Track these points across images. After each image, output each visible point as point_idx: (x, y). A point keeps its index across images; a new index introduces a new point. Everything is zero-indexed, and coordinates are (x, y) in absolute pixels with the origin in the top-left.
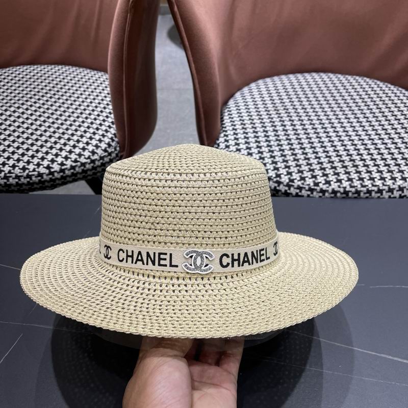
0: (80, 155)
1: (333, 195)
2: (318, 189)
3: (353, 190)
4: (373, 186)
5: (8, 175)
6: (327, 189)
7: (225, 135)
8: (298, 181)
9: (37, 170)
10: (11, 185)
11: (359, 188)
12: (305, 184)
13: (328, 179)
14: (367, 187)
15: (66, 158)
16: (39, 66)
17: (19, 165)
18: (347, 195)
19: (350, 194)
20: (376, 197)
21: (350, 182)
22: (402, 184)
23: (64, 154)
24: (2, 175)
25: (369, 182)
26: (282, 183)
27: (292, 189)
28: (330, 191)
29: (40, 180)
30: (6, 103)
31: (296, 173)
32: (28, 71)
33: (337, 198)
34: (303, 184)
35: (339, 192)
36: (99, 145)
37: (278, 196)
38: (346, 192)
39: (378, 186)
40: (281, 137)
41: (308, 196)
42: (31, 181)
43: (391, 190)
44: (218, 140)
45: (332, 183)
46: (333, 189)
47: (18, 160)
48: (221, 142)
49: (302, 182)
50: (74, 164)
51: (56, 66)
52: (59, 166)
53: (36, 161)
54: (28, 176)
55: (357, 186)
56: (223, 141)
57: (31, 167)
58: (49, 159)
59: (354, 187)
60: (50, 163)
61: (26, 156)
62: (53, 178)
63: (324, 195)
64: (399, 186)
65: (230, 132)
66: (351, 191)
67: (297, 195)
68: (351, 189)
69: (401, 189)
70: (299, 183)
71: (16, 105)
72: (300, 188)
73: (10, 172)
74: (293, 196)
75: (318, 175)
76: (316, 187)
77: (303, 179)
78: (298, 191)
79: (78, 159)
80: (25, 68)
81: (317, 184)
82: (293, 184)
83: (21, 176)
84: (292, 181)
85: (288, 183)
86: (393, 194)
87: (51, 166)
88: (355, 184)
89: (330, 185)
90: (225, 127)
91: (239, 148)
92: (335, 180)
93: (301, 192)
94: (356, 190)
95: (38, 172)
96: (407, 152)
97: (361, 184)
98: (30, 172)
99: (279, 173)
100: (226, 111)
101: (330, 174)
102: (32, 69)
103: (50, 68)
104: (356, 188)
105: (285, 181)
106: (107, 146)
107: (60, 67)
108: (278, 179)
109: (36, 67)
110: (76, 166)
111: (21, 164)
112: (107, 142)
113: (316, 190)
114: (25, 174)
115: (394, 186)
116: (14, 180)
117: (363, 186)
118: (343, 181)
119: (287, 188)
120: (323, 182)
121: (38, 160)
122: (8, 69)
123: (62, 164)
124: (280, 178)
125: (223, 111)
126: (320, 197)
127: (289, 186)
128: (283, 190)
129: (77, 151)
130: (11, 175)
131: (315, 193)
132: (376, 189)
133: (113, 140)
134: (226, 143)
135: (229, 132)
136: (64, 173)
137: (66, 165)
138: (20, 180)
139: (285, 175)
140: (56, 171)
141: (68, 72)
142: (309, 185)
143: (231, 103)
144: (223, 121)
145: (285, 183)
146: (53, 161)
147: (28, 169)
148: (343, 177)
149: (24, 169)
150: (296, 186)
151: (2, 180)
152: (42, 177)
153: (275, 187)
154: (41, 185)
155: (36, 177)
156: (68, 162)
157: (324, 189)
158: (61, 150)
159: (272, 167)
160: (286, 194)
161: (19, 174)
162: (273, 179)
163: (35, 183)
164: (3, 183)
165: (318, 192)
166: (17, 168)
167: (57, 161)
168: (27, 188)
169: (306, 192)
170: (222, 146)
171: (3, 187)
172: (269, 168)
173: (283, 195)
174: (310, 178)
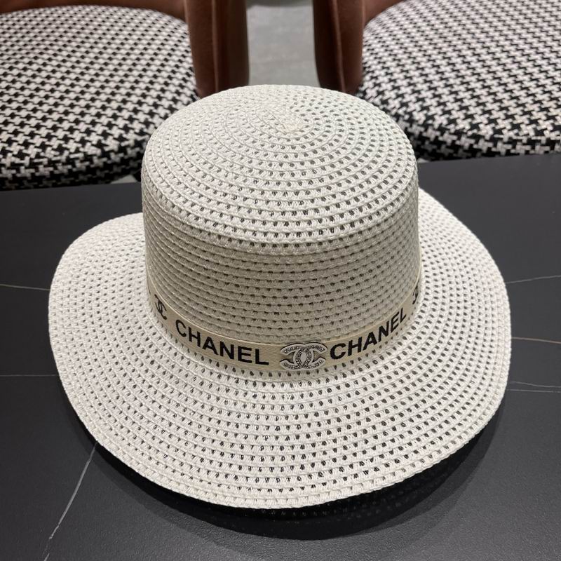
0: (147, 123)
2: (543, 139)
5: (36, 161)
6: (558, 138)
7: (372, 78)
8: (509, 130)
9: (81, 149)
10: (42, 177)
12: (521, 134)
13: (556, 124)
15: (126, 129)
16: (46, 9)
17: (51, 143)
23: (121, 123)
26: (483, 137)
27: (500, 144)
29: (88, 167)
30: (9, 59)
31: (504, 120)
32: (32, 15)
34: (517, 134)
36: (174, 106)
40: (463, 72)
41: (527, 152)
42: (74, 170)
44: (362, 86)
47: (49, 137)
48: (368, 88)
49: (516, 131)
50: (139, 138)
51: (74, 6)
52: (117, 143)
53: (77, 136)
54: (70, 161)
56: (371, 86)
57: (72, 146)
58: (100, 133)
60: (101, 138)
61: (60, 130)
62: (109, 162)
63: (553, 148)
65: (380, 73)
67: (508, 152)
70: (512, 134)
72: (513, 142)
73: (38, 156)
74: (502, 156)
75: (540, 119)
76: (539, 138)
77: (516, 127)
78: (509, 147)
79: (145, 130)
81: (540, 133)
82: (501, 136)
83: (58, 161)
84: (500, 132)
85: (492, 136)
87: (103, 142)
91: (400, 92)
93: (514, 147)
95: (85, 153)
98: (71, 153)
99: (475, 122)
101: (558, 115)
102: (37, 12)
103: (64, 9)
105: (487, 133)
107: (80, 7)
108: (475, 131)
109: (42, 10)
110: (143, 140)
111: (55, 143)
113: (540, 141)
114: (63, 158)
116: (47, 169)
119: (490, 145)
120: (550, 128)
121: (81, 135)
123: (121, 139)
124: (479, 129)
126: (546, 152)
127: (494, 140)
128: (484, 149)
129: (141, 117)
130: (41, 160)
131: (538, 147)
134: (377, 88)
135: (377, 73)
136: (126, 153)
137: (127, 140)
138: (56, 168)
139: (486, 124)
140: (112, 151)
142: (528, 135)
144: (363, 59)
145: (488, 137)
146: (105, 135)
147: (68, 149)
149: (60, 149)
150: (506, 140)
151: (28, 170)
152: (92, 162)
153: (471, 145)
154: (90, 175)
155: (82, 162)
156: (129, 134)
157: (552, 139)
158: (115, 117)
159: (461, 115)
160: (490, 153)
161: (54, 159)
162: (466, 133)
163: (80, 172)
164: (28, 175)
165: (543, 145)
166: (49, 149)
167: (112, 135)
168: (68, 182)
169: (524, 147)
170: (371, 93)
171: (29, 181)
172: (456, 116)
173: (484, 157)
174: (527, 125)
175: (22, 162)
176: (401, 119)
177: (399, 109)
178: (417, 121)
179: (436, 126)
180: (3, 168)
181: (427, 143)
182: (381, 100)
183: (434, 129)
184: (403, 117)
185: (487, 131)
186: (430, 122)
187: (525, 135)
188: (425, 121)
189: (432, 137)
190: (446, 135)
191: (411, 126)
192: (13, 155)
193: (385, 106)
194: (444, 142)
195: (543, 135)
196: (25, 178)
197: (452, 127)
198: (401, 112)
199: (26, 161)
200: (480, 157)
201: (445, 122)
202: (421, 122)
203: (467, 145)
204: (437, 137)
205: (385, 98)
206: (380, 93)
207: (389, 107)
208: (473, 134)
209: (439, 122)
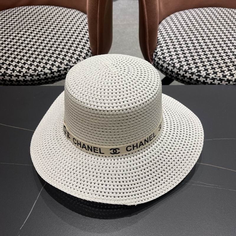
0: (69, 61)
1: (235, 83)
2: (226, 79)
5: (25, 74)
6: (232, 79)
7: (160, 47)
8: (212, 74)
9: (43, 71)
10: (28, 81)
12: (217, 76)
13: (232, 73)
15: (61, 63)
16: (34, 6)
17: (32, 68)
23: (59, 60)
26: (202, 76)
27: (208, 79)
29: (45, 77)
30: (17, 29)
31: (211, 70)
32: (28, 9)
34: (215, 76)
36: (81, 54)
40: (197, 47)
41: (219, 84)
42: (40, 78)
44: (156, 50)
45: (235, 75)
47: (31, 65)
49: (215, 75)
50: (66, 67)
51: (45, 6)
52: (57, 68)
53: (42, 65)
54: (38, 75)
56: (160, 50)
57: (39, 69)
58: (51, 64)
60: (51, 66)
61: (35, 62)
62: (54, 76)
63: (229, 83)
67: (211, 83)
70: (213, 76)
71: (24, 30)
72: (213, 79)
73: (26, 72)
74: (208, 84)
75: (225, 70)
76: (224, 78)
77: (215, 73)
78: (212, 81)
79: (69, 64)
80: (25, 7)
81: (225, 76)
82: (209, 76)
83: (34, 75)
84: (208, 74)
87: (52, 68)
89: (233, 76)
91: (171, 54)
95: (44, 72)
98: (39, 72)
99: (199, 69)
100: (158, 32)
101: (233, 69)
102: (30, 8)
103: (41, 7)
106: (85, 55)
107: (47, 6)
108: (199, 73)
109: (32, 7)
110: (68, 68)
111: (33, 67)
112: (85, 53)
114: (36, 74)
116: (29, 78)
119: (205, 79)
120: (229, 75)
122: (14, 9)
123: (59, 67)
124: (200, 73)
126: (226, 84)
127: (206, 78)
128: (202, 81)
129: (67, 58)
130: (27, 74)
131: (223, 82)
133: (89, 52)
135: (163, 45)
136: (60, 73)
137: (61, 67)
138: (33, 77)
139: (203, 71)
140: (55, 72)
141: (53, 10)
142: (220, 76)
145: (204, 76)
146: (53, 65)
147: (38, 70)
149: (35, 70)
150: (211, 78)
151: (22, 78)
152: (47, 76)
153: (197, 79)
154: (46, 81)
155: (43, 75)
156: (62, 65)
157: (229, 79)
158: (57, 58)
159: (194, 66)
160: (204, 83)
161: (32, 74)
162: (195, 74)
163: (42, 79)
164: (22, 80)
165: (225, 81)
166: (31, 70)
167: (55, 65)
168: (37, 83)
169: (218, 81)
170: (159, 53)
171: (22, 82)
172: (192, 66)
173: (202, 84)
174: (220, 73)
175: (20, 74)
178: (176, 67)
179: (184, 70)
180: (13, 77)
181: (180, 76)
182: (163, 57)
184: (171, 65)
185: (203, 73)
186: (181, 68)
187: (219, 77)
188: (179, 67)
189: (182, 74)
190: (187, 74)
191: (174, 69)
192: (17, 72)
193: (164, 59)
194: (186, 77)
198: (170, 62)
199: (22, 74)
200: (200, 84)
201: (187, 69)
203: (195, 79)
204: (184, 74)
205: (165, 56)
206: (163, 54)
207: (166, 60)
208: (198, 74)
209: (185, 68)
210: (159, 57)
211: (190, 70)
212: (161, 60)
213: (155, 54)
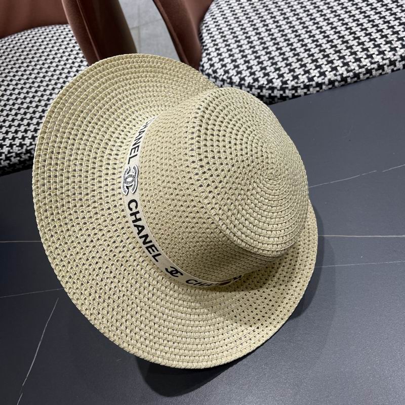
1: (330, 86)
2: (314, 83)
3: (351, 74)
4: (372, 63)
5: (8, 155)
6: (323, 81)
7: (207, 54)
8: (292, 81)
9: (33, 143)
10: (15, 164)
11: (357, 70)
12: (299, 82)
13: (322, 71)
14: (366, 67)
16: (9, 37)
17: (15, 143)
18: (346, 81)
19: (349, 80)
20: (378, 74)
21: (346, 67)
22: (404, 53)
24: (3, 156)
25: (367, 60)
26: (276, 88)
27: (287, 91)
28: (327, 82)
31: (288, 73)
33: (336, 87)
34: (297, 83)
35: (337, 80)
37: (275, 103)
38: (344, 79)
39: (378, 62)
40: (265, 39)
41: (305, 94)
43: (393, 63)
44: (201, 61)
45: (327, 73)
46: (329, 80)
47: (14, 138)
48: (205, 62)
49: (296, 80)
51: (25, 31)
53: (30, 134)
54: (28, 151)
55: (354, 69)
56: (207, 61)
57: (27, 142)
59: (351, 71)
61: (20, 132)
63: (321, 88)
64: (401, 56)
65: (212, 49)
66: (349, 76)
67: (294, 96)
68: (348, 74)
69: (403, 58)
70: (293, 83)
72: (295, 88)
73: (9, 152)
74: (290, 99)
75: (311, 69)
76: (311, 83)
77: (296, 77)
78: (293, 92)
81: (311, 79)
82: (287, 86)
83: (21, 153)
84: (285, 83)
85: (281, 87)
86: (395, 66)
88: (352, 68)
89: (325, 76)
90: (206, 45)
91: (224, 63)
92: (330, 70)
93: (296, 92)
94: (355, 73)
96: (404, 16)
97: (359, 66)
98: (27, 147)
99: (270, 78)
100: (204, 27)
101: (323, 64)
102: (3, 42)
103: (20, 35)
104: (353, 71)
105: (278, 85)
108: (271, 85)
111: (17, 142)
113: (312, 85)
114: (24, 150)
115: (395, 58)
116: (16, 159)
117: (360, 67)
118: (338, 68)
119: (281, 92)
120: (318, 75)
121: (32, 133)
124: (272, 83)
125: (201, 29)
126: (318, 91)
127: (283, 89)
128: (278, 96)
130: (11, 154)
131: (311, 89)
132: (375, 66)
134: (210, 62)
135: (210, 50)
138: (21, 157)
139: (277, 79)
142: (304, 82)
143: (208, 17)
144: (203, 39)
145: (279, 88)
147: (25, 144)
148: (338, 63)
149: (21, 145)
150: (290, 88)
151: (5, 162)
153: (270, 94)
157: (320, 82)
159: (261, 74)
160: (282, 98)
161: (19, 152)
162: (265, 87)
164: (7, 165)
165: (314, 87)
166: (15, 146)
169: (302, 90)
170: (207, 66)
171: (8, 168)
172: (258, 76)
173: (280, 101)
174: (303, 75)
176: (225, 82)
177: (223, 75)
178: (235, 83)
179: (246, 84)
182: (213, 70)
183: (245, 87)
185: (277, 83)
186: (243, 82)
187: (302, 83)
188: (240, 82)
193: (215, 74)
195: (313, 80)
196: (5, 167)
197: (256, 84)
198: (225, 77)
200: (277, 102)
201: (252, 81)
202: (237, 83)
203: (267, 95)
205: (215, 68)
206: (212, 65)
207: (218, 75)
208: (270, 87)
209: (248, 82)
210: (207, 72)
211: (256, 83)
212: (211, 77)
213: (201, 68)
